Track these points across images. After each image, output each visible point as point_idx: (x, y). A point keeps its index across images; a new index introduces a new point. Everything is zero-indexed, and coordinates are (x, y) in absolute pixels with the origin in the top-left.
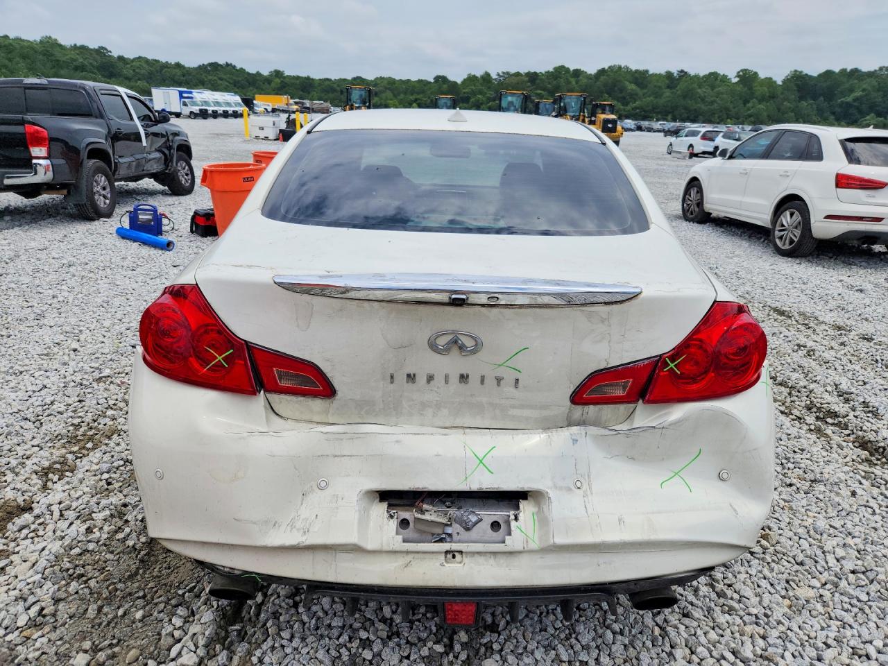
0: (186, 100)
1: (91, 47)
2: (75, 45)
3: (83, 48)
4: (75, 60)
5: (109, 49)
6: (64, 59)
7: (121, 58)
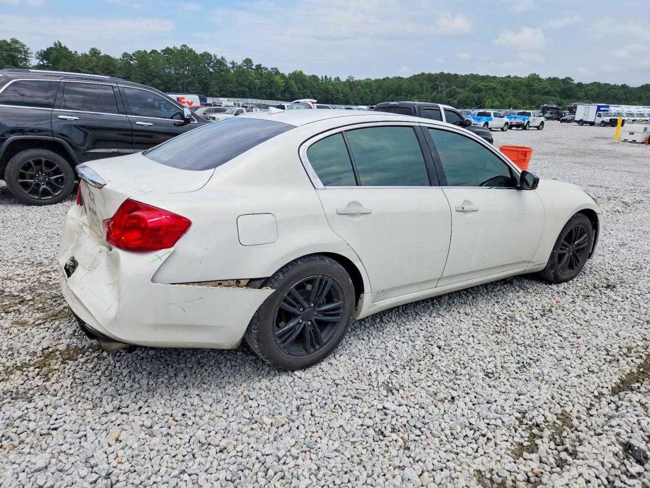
0: (601, 112)
1: (560, 78)
2: (550, 78)
3: (555, 79)
4: (545, 88)
5: (572, 79)
6: (538, 88)
7: (580, 85)
